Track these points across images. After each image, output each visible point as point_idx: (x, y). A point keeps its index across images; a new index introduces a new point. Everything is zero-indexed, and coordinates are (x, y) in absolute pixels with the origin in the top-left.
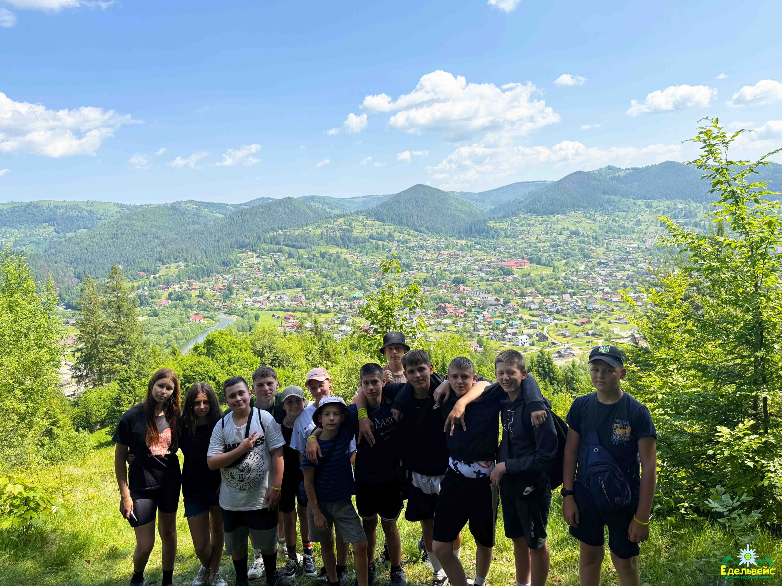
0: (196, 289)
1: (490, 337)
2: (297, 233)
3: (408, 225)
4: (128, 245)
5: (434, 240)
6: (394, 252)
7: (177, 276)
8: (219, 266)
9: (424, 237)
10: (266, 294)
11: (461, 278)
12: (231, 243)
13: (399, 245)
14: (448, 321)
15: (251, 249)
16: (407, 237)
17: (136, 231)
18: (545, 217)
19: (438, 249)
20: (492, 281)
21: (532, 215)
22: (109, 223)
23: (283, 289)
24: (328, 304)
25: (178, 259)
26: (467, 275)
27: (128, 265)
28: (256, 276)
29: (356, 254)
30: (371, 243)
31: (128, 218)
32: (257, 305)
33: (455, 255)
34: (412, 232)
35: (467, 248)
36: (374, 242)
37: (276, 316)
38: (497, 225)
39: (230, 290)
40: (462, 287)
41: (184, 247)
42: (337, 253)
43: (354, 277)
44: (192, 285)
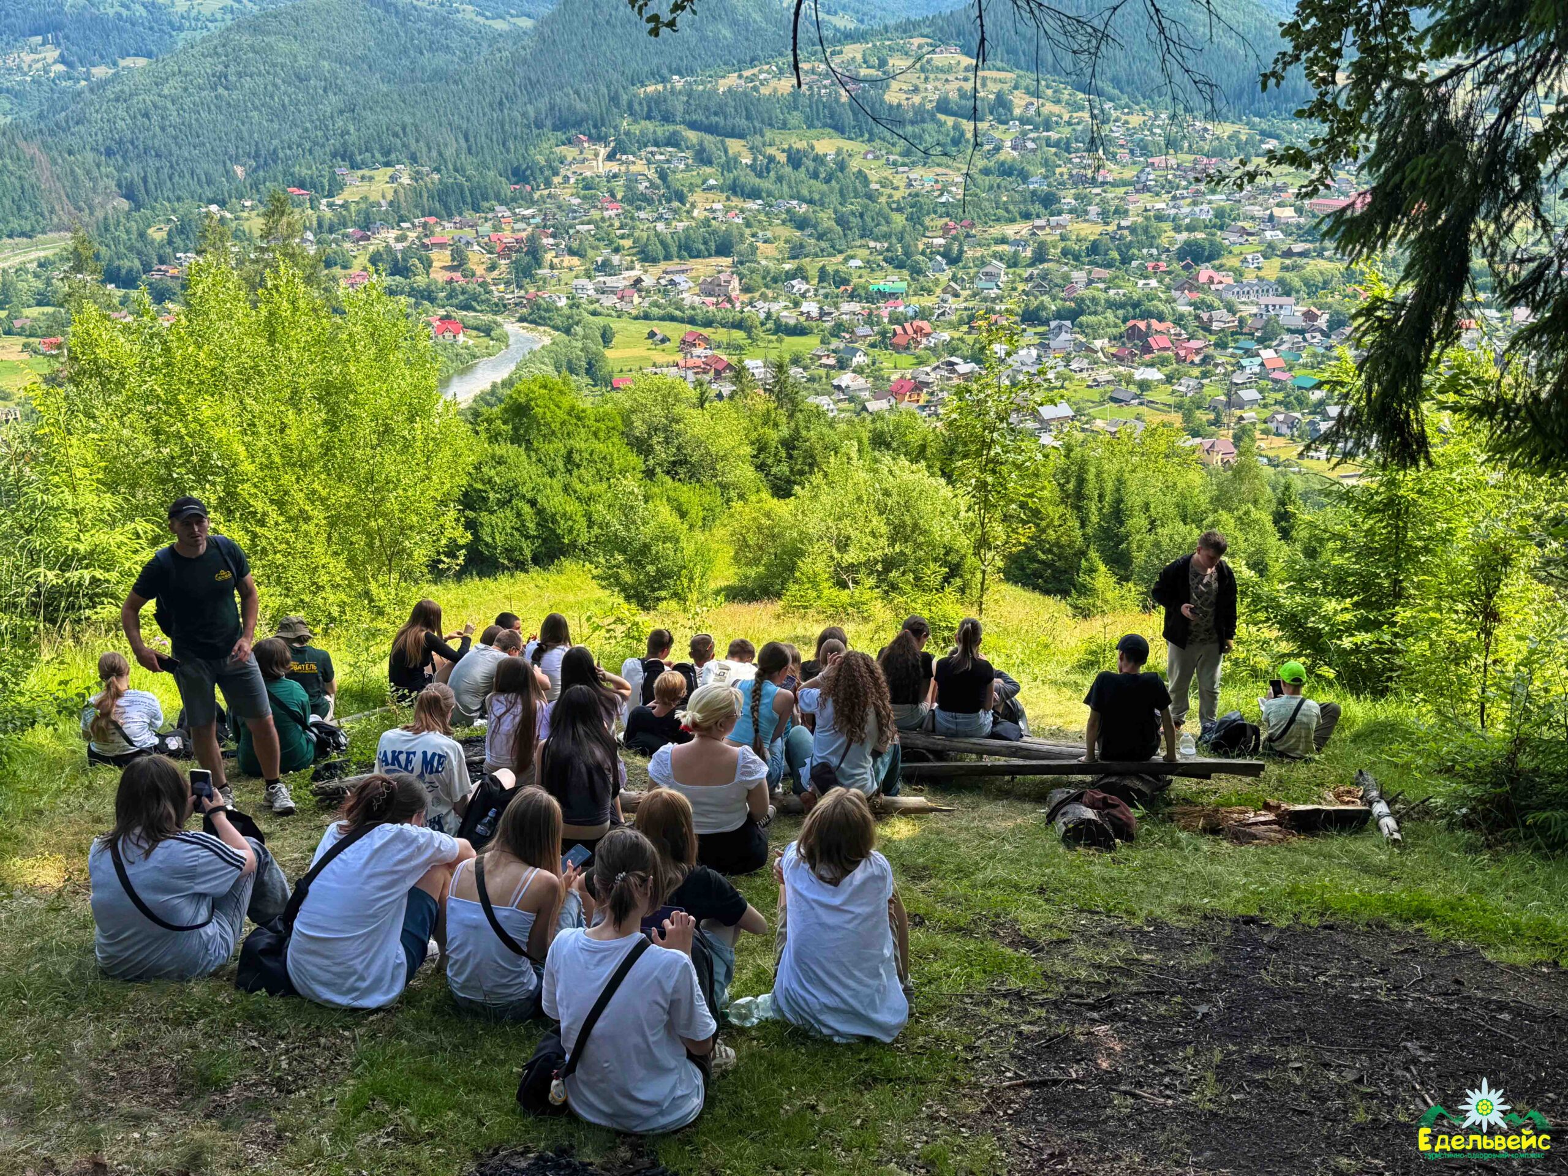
0: (442, 246)
1: (1272, 426)
2: (723, 85)
4: (256, 108)
5: (1135, 120)
6: (1008, 154)
7: (391, 203)
8: (503, 179)
9: (1103, 110)
10: (632, 269)
11: (1207, 245)
12: (538, 112)
13: (1024, 134)
14: (1154, 375)
15: (593, 131)
16: (1049, 108)
17: (278, 69)
19: (1144, 148)
20: (1302, 254)
22: (203, 40)
23: (680, 257)
24: (805, 307)
25: (393, 156)
26: (1226, 234)
27: (258, 167)
28: (606, 214)
29: (892, 158)
30: (941, 124)
31: (256, 27)
32: (608, 301)
33: (1194, 169)
34: (1066, 93)
35: (1234, 150)
36: (950, 121)
37: (659, 337)
39: (534, 253)
40: (1204, 272)
41: (408, 119)
42: (838, 154)
43: (884, 228)
44: (432, 233)
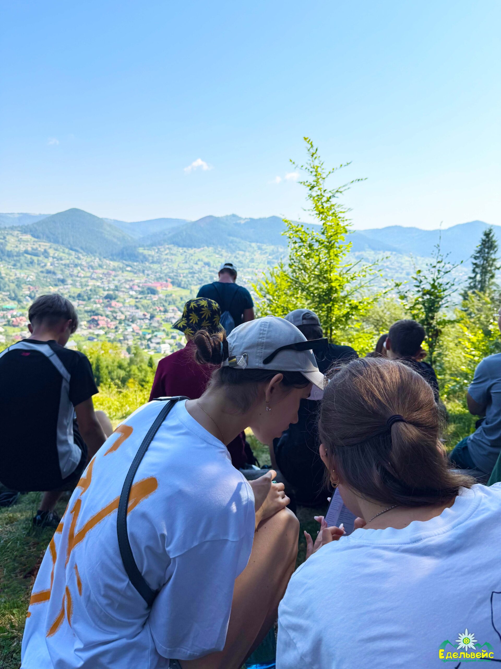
3: (63, 244)
5: (89, 260)
6: (49, 267)
9: (78, 256)
11: (113, 295)
13: (54, 261)
14: (102, 332)
16: (61, 254)
18: (185, 249)
19: (92, 267)
20: (141, 298)
21: (174, 246)
26: (119, 292)
29: (9, 267)
30: (26, 257)
33: (107, 274)
34: (67, 250)
35: (119, 269)
36: (29, 257)
38: (146, 252)
40: (113, 303)
43: (7, 288)
